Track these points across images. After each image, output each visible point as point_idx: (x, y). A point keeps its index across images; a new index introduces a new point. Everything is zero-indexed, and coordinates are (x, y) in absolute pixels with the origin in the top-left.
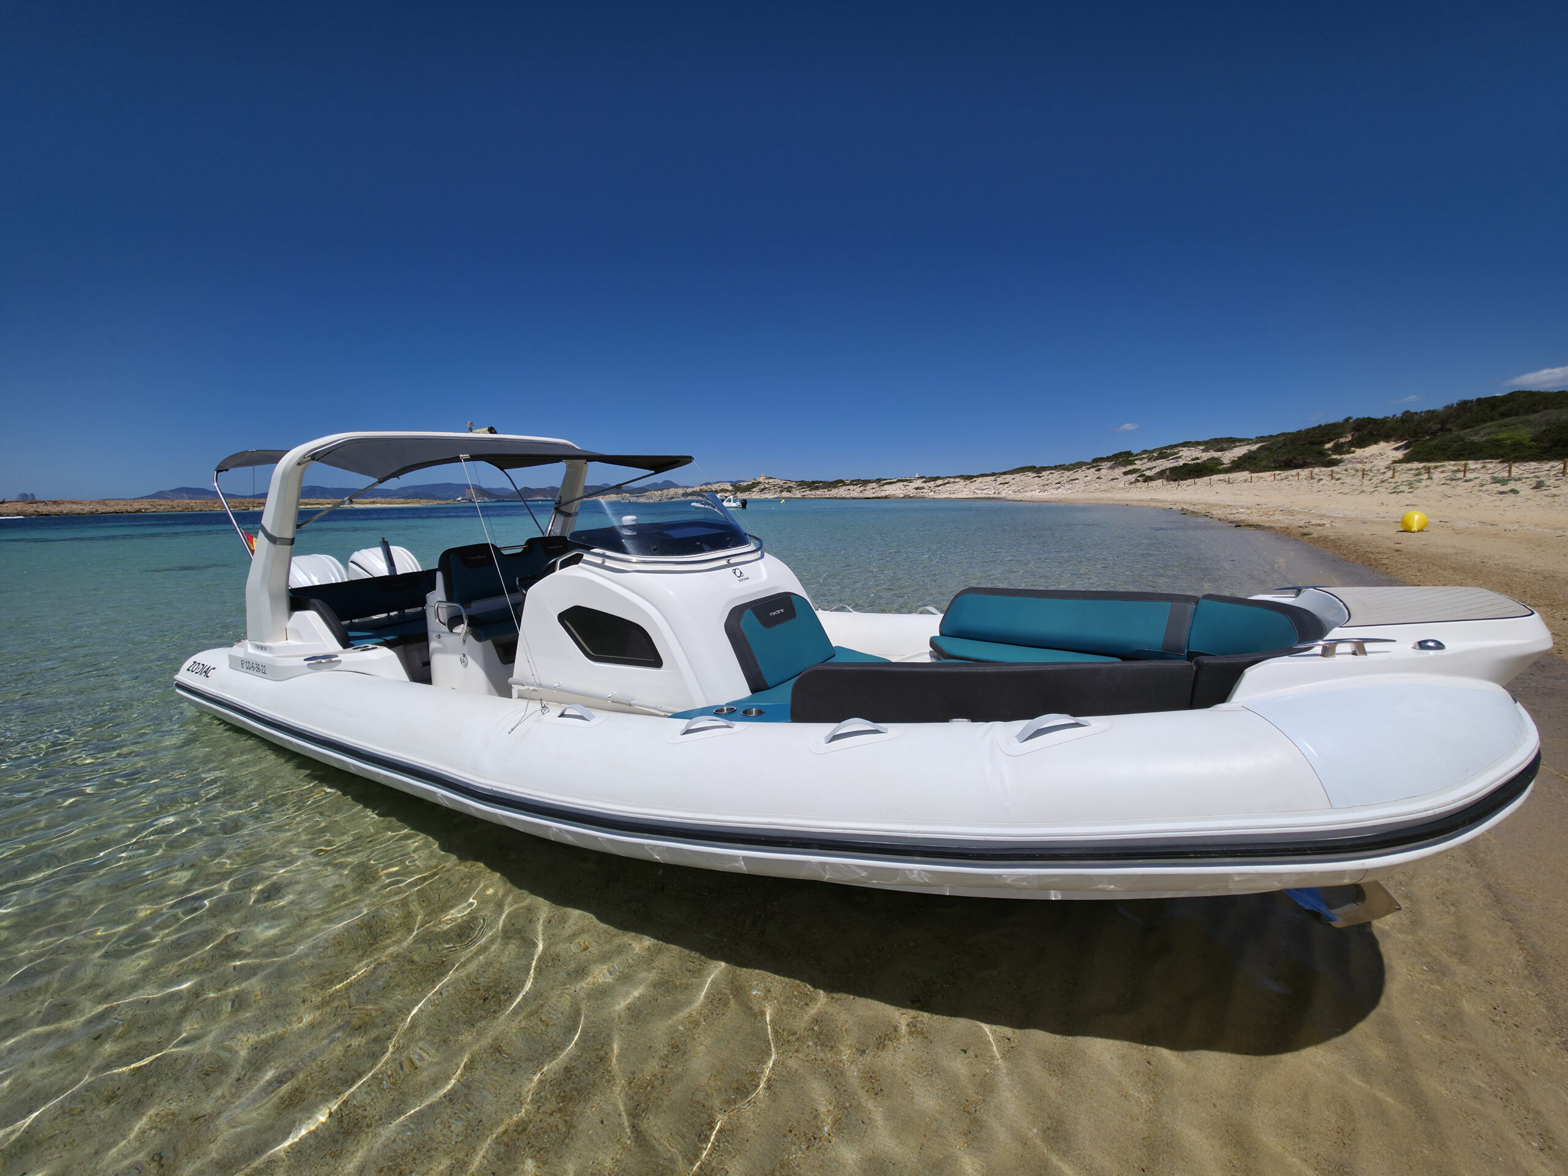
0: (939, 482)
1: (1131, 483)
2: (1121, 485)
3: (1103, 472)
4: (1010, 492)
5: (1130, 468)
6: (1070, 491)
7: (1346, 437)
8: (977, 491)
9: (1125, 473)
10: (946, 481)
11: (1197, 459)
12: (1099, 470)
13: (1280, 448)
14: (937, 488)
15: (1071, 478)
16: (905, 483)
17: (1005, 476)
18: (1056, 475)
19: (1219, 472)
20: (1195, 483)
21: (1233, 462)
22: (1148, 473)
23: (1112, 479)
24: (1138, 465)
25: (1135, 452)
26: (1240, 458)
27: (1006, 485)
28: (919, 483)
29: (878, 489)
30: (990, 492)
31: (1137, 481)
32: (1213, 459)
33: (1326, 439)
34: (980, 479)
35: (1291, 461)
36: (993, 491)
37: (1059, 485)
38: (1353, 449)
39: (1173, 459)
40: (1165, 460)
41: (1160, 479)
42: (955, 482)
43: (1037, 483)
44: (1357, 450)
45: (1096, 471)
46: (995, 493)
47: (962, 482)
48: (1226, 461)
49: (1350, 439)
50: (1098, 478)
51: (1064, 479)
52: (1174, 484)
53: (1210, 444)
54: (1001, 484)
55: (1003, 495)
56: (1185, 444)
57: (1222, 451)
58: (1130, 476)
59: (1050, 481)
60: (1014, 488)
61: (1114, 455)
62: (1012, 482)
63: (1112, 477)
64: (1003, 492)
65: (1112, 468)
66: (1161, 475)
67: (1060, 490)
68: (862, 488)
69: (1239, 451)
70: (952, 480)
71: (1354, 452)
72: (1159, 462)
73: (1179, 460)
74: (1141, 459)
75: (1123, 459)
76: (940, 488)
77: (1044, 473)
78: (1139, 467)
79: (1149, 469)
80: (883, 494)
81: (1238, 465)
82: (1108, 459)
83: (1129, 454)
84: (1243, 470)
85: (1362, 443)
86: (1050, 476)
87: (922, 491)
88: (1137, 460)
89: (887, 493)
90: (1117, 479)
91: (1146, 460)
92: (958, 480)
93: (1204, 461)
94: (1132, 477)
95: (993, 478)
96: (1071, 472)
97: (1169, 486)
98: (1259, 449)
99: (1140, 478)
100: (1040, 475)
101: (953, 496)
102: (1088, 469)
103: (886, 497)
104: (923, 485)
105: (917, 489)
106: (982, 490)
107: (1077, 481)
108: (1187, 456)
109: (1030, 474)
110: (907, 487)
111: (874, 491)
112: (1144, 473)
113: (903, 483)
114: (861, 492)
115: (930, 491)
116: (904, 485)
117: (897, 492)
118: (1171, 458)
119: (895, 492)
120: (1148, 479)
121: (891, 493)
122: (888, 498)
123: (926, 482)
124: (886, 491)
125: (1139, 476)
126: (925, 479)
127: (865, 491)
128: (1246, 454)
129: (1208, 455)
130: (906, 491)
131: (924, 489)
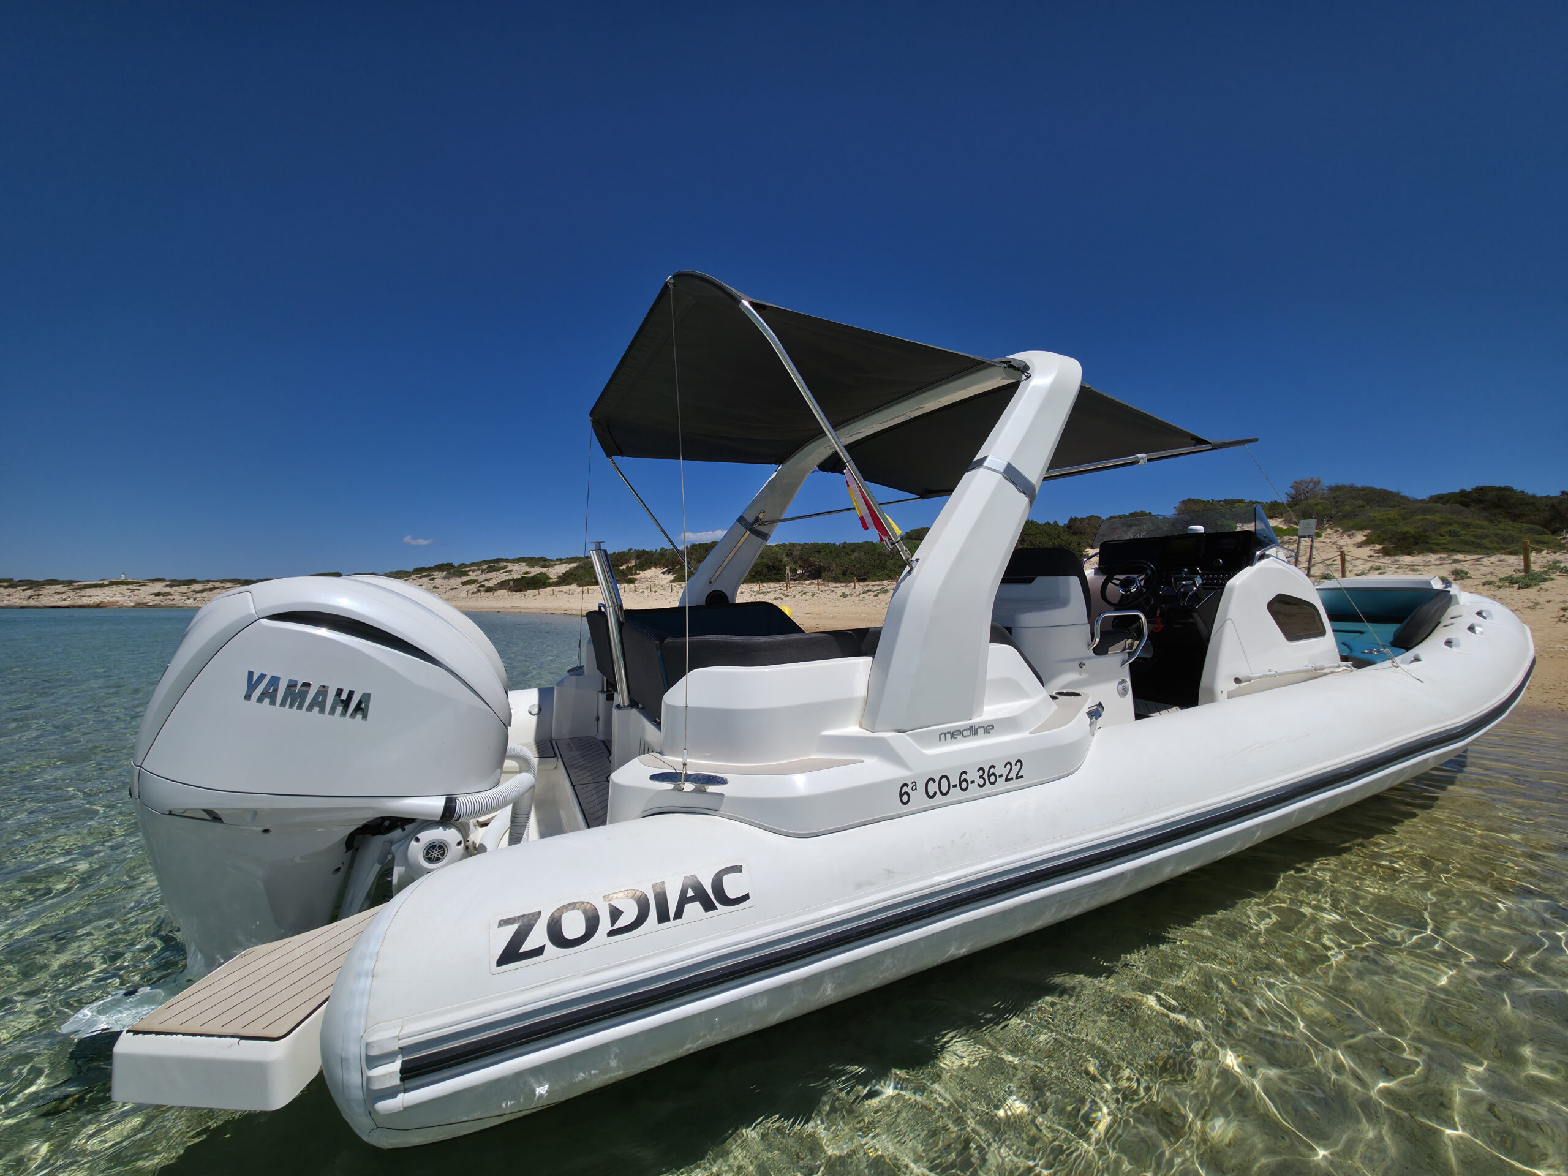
1: (473, 593)
2: (463, 594)
3: (438, 582)
5: (465, 579)
9: (464, 584)
11: (527, 573)
12: (433, 579)
16: (131, 587)
20: (536, 594)
21: (559, 577)
22: (487, 584)
23: (452, 589)
24: (472, 576)
25: (461, 564)
26: (564, 574)
29: (71, 594)
31: (479, 591)
32: (541, 574)
39: (506, 572)
40: (497, 573)
41: (502, 589)
44: (642, 572)
45: (430, 580)
50: (434, 587)
52: (519, 594)
53: (531, 562)
56: (507, 559)
57: (545, 567)
58: (468, 586)
61: (437, 565)
63: (450, 587)
65: (445, 578)
66: (503, 585)
68: (29, 593)
71: (639, 574)
72: (493, 574)
73: (511, 573)
74: (474, 571)
75: (452, 568)
78: (475, 578)
79: (486, 580)
80: (85, 601)
82: (435, 568)
84: (569, 584)
85: (643, 567)
87: (169, 597)
88: (469, 571)
89: (95, 600)
90: (456, 588)
91: (479, 572)
93: (536, 575)
94: (473, 587)
99: (480, 589)
102: (420, 578)
103: (98, 606)
105: (158, 594)
108: (518, 570)
110: (136, 592)
111: (64, 596)
112: (483, 583)
113: (125, 587)
114: (30, 597)
115: (185, 598)
116: (129, 589)
117: (118, 599)
118: (502, 571)
119: (114, 598)
120: (489, 590)
121: (106, 601)
122: (102, 607)
123: (170, 586)
124: (90, 596)
125: (479, 587)
126: (168, 583)
127: (41, 597)
128: (567, 571)
129: (535, 571)
130: (137, 597)
131: (171, 595)
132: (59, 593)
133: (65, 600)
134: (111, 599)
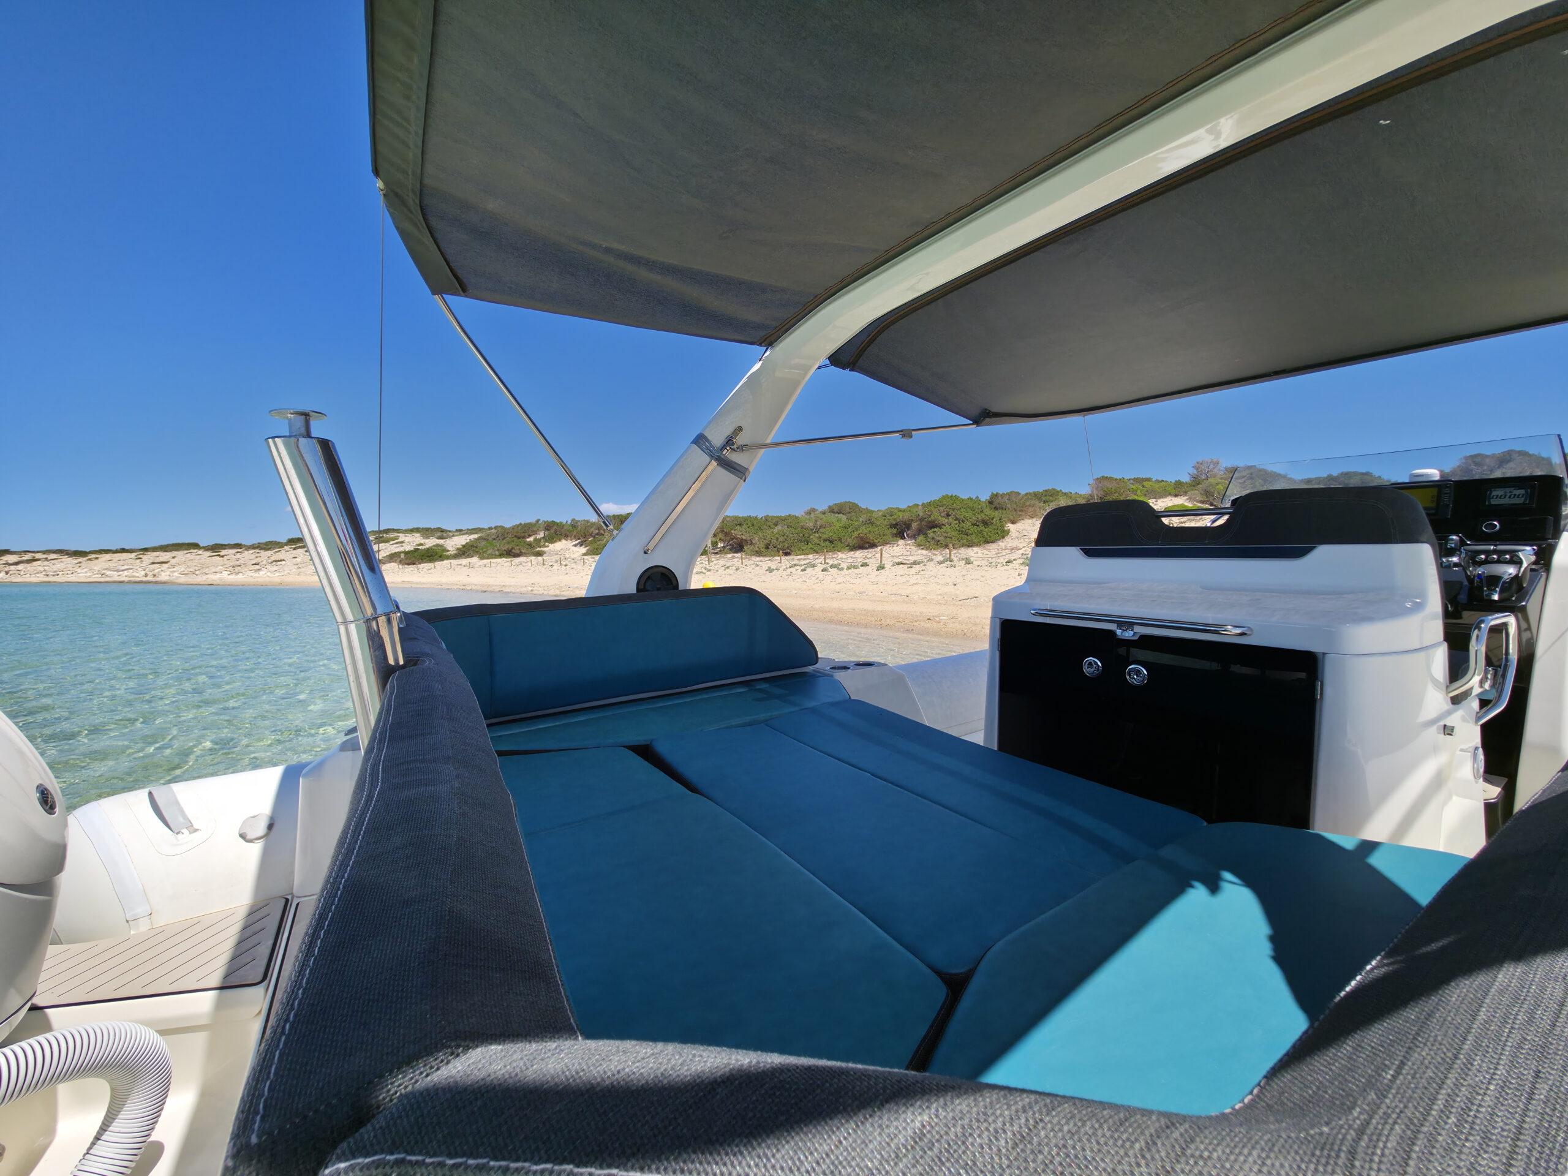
0: (11, 558)
4: (176, 574)
6: (277, 574)
7: (539, 535)
8: (109, 573)
10: (27, 557)
11: (421, 545)
13: (494, 539)
14: (12, 568)
15: (273, 558)
17: (157, 553)
18: (248, 556)
21: (458, 549)
27: (164, 565)
30: (137, 575)
32: (437, 545)
33: (526, 534)
34: (108, 556)
35: (511, 550)
36: (143, 573)
37: (257, 567)
38: (548, 544)
42: (48, 558)
43: (221, 563)
44: (551, 544)
46: (146, 575)
47: (67, 561)
48: (451, 549)
49: (543, 536)
51: (263, 560)
52: (411, 567)
54: (153, 563)
55: (164, 577)
59: (240, 562)
60: (181, 569)
62: (173, 561)
64: (163, 574)
67: (261, 573)
69: (461, 541)
70: (38, 556)
76: (20, 567)
77: (223, 552)
81: (464, 552)
85: (552, 539)
86: (238, 556)
92: (54, 556)
93: (431, 547)
95: (133, 555)
96: (269, 552)
97: (406, 570)
98: (476, 539)
100: (218, 554)
101: (59, 580)
106: (118, 571)
109: (200, 552)
128: (467, 543)
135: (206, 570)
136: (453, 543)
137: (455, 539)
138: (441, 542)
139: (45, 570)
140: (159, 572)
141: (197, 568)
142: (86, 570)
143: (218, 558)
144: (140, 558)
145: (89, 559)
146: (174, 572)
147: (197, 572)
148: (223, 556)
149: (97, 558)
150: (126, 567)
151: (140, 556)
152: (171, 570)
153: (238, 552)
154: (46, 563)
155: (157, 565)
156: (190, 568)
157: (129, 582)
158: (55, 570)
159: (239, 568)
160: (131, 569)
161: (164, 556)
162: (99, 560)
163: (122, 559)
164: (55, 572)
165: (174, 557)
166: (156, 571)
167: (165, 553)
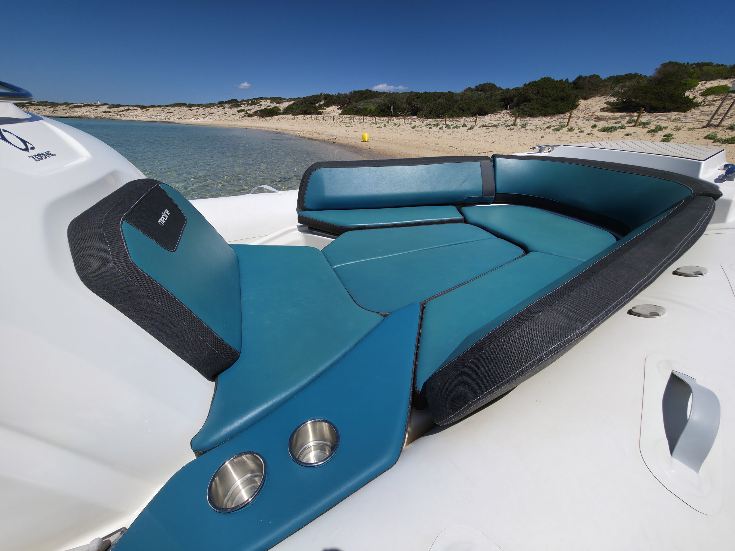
0: (121, 109)
1: (242, 117)
2: (238, 118)
3: (227, 110)
4: (175, 118)
5: (239, 109)
6: (212, 120)
7: (322, 102)
8: (153, 117)
9: (239, 111)
10: (127, 108)
11: (269, 106)
12: (224, 108)
13: (301, 104)
14: (121, 113)
15: (210, 112)
16: (93, 108)
17: (169, 108)
18: (201, 110)
19: (280, 114)
20: (272, 119)
21: (284, 109)
22: (249, 112)
23: (233, 114)
24: (243, 107)
25: (239, 100)
26: (287, 108)
27: (172, 114)
28: (105, 108)
29: (69, 110)
30: (162, 118)
31: (245, 116)
32: (276, 107)
33: (316, 102)
34: (152, 109)
35: (306, 111)
36: (164, 117)
37: (204, 116)
38: (325, 107)
39: (259, 105)
40: (255, 106)
41: (255, 116)
42: (133, 110)
43: (191, 114)
44: (326, 108)
45: (223, 109)
46: (165, 119)
47: (139, 110)
48: (281, 109)
49: (323, 103)
50: (225, 113)
51: (206, 113)
52: (263, 119)
53: (273, 100)
54: (168, 113)
55: (171, 120)
56: (261, 98)
57: (278, 103)
59: (198, 113)
60: (177, 116)
61: (229, 101)
62: (175, 112)
63: (231, 113)
64: (171, 118)
65: (230, 108)
66: (256, 113)
67: (206, 119)
68: (52, 109)
69: (286, 104)
70: (130, 108)
71: (325, 109)
72: (253, 107)
73: (262, 106)
74: (244, 104)
75: (234, 103)
76: (124, 113)
77: (193, 108)
78: (244, 109)
79: (249, 110)
80: (75, 114)
81: (287, 111)
82: (226, 103)
83: (236, 101)
84: (289, 114)
85: (327, 105)
86: (198, 110)
87: (110, 114)
88: (242, 104)
89: (79, 114)
90: (234, 114)
91: (246, 105)
92: (135, 108)
93: (272, 108)
94: (242, 114)
95: (161, 109)
96: (209, 109)
97: (261, 120)
98: (293, 104)
99: (246, 115)
100: (191, 109)
101: (136, 119)
102: (218, 107)
103: (79, 117)
104: (109, 110)
105: (105, 112)
106: (156, 116)
107: (214, 114)
108: (265, 104)
109: (184, 108)
110: (96, 111)
112: (247, 112)
113: (90, 108)
114: (53, 112)
115: (116, 114)
116: (92, 109)
117: (88, 114)
118: (257, 105)
119: (87, 114)
120: (250, 116)
121: (84, 115)
122: (82, 118)
123: (110, 108)
124: (77, 112)
125: (245, 114)
126: (109, 106)
127: (57, 111)
128: (288, 106)
129: (273, 105)
130: (96, 113)
131: (110, 113)
132: (64, 110)
133: (66, 114)
134: (86, 114)
135: (185, 117)
136: (283, 106)
137: (284, 103)
138: (277, 105)
139: (132, 115)
140: (169, 117)
141: (183, 116)
142: (145, 115)
143: (190, 111)
144: (164, 110)
145: (146, 110)
146: (175, 117)
147: (183, 118)
148: (192, 110)
149: (149, 110)
150: (158, 114)
151: (164, 109)
152: (174, 116)
153: (197, 108)
154: (132, 111)
155: (169, 114)
156: (180, 115)
157: (159, 122)
158: (135, 114)
159: (198, 116)
160: (160, 115)
161: (172, 109)
162: (150, 110)
163: (157, 110)
164: (135, 115)
165: (175, 110)
166: (169, 116)
167: (172, 108)
